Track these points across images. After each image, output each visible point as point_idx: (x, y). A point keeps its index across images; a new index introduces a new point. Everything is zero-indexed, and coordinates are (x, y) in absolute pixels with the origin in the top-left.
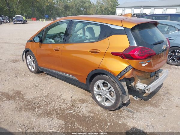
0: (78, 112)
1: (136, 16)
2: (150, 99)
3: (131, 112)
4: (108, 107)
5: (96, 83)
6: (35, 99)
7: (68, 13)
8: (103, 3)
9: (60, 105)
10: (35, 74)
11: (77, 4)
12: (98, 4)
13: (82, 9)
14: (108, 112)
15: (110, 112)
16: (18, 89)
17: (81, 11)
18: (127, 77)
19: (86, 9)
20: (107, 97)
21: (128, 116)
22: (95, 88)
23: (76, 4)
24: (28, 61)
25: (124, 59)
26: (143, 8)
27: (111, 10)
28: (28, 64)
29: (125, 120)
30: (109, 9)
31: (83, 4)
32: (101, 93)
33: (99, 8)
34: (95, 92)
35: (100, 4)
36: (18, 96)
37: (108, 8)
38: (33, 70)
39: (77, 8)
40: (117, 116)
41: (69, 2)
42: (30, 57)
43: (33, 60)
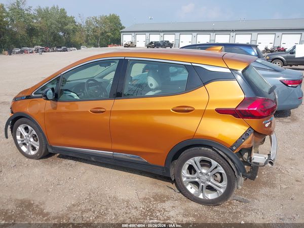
0: (167, 220)
1: (155, 46)
2: (257, 177)
3: (246, 202)
4: (212, 200)
5: (187, 162)
6: (70, 209)
7: (34, 40)
8: (97, 25)
9: (126, 213)
10: (38, 161)
11: (50, 26)
12: (89, 26)
13: (61, 34)
14: (212, 209)
15: (216, 208)
16: (20, 197)
17: (60, 37)
18: (246, 147)
19: (68, 34)
20: (210, 183)
21: (245, 209)
22: (185, 172)
23: (49, 24)
24: (18, 137)
25: (240, 118)
26: (163, 34)
27: (112, 36)
28: (19, 142)
29: (244, 216)
30: (108, 34)
31: (62, 25)
32: (197, 180)
33: (91, 33)
34: (184, 179)
35: (91, 26)
36: (30, 211)
37: (106, 32)
38: (33, 153)
39: (52, 33)
40: (230, 212)
41: (35, 21)
42: (26, 129)
43: (35, 133)
